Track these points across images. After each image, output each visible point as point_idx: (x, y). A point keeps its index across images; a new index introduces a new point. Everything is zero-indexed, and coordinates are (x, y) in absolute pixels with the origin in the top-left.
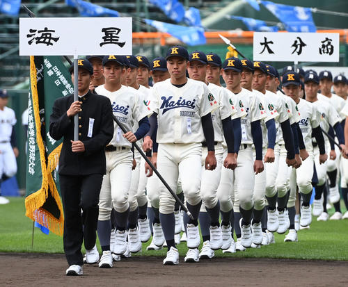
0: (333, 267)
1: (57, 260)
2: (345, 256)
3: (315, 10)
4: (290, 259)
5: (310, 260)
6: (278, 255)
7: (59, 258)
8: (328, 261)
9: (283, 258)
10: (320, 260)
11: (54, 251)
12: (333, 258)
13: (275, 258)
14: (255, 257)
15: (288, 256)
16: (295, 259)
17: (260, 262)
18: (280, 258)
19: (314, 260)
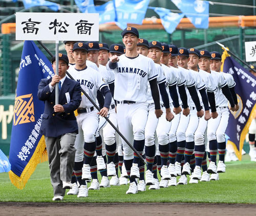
0: (234, 209)
1: (10, 207)
2: (244, 199)
3: (211, 3)
4: (199, 202)
5: (215, 204)
6: (189, 200)
7: (11, 205)
8: (230, 204)
9: (193, 202)
10: (223, 203)
11: (7, 200)
12: (234, 201)
13: (187, 202)
14: (170, 202)
15: (197, 200)
16: (203, 203)
17: (175, 206)
18: (191, 202)
19: (218, 203)
